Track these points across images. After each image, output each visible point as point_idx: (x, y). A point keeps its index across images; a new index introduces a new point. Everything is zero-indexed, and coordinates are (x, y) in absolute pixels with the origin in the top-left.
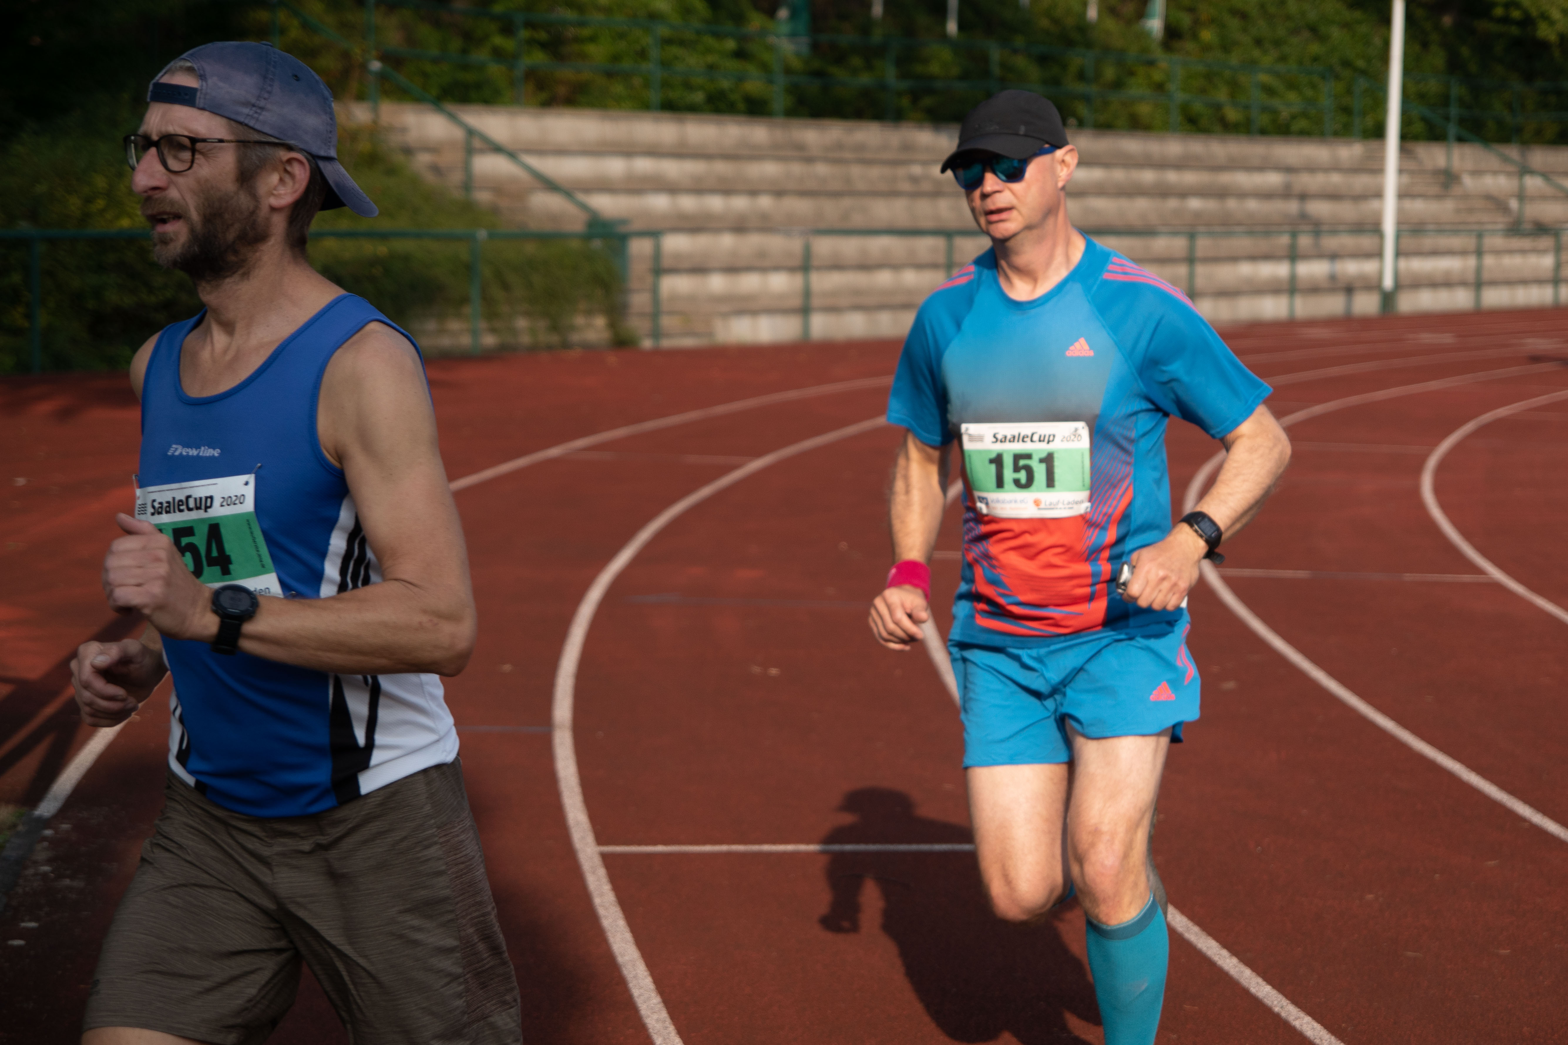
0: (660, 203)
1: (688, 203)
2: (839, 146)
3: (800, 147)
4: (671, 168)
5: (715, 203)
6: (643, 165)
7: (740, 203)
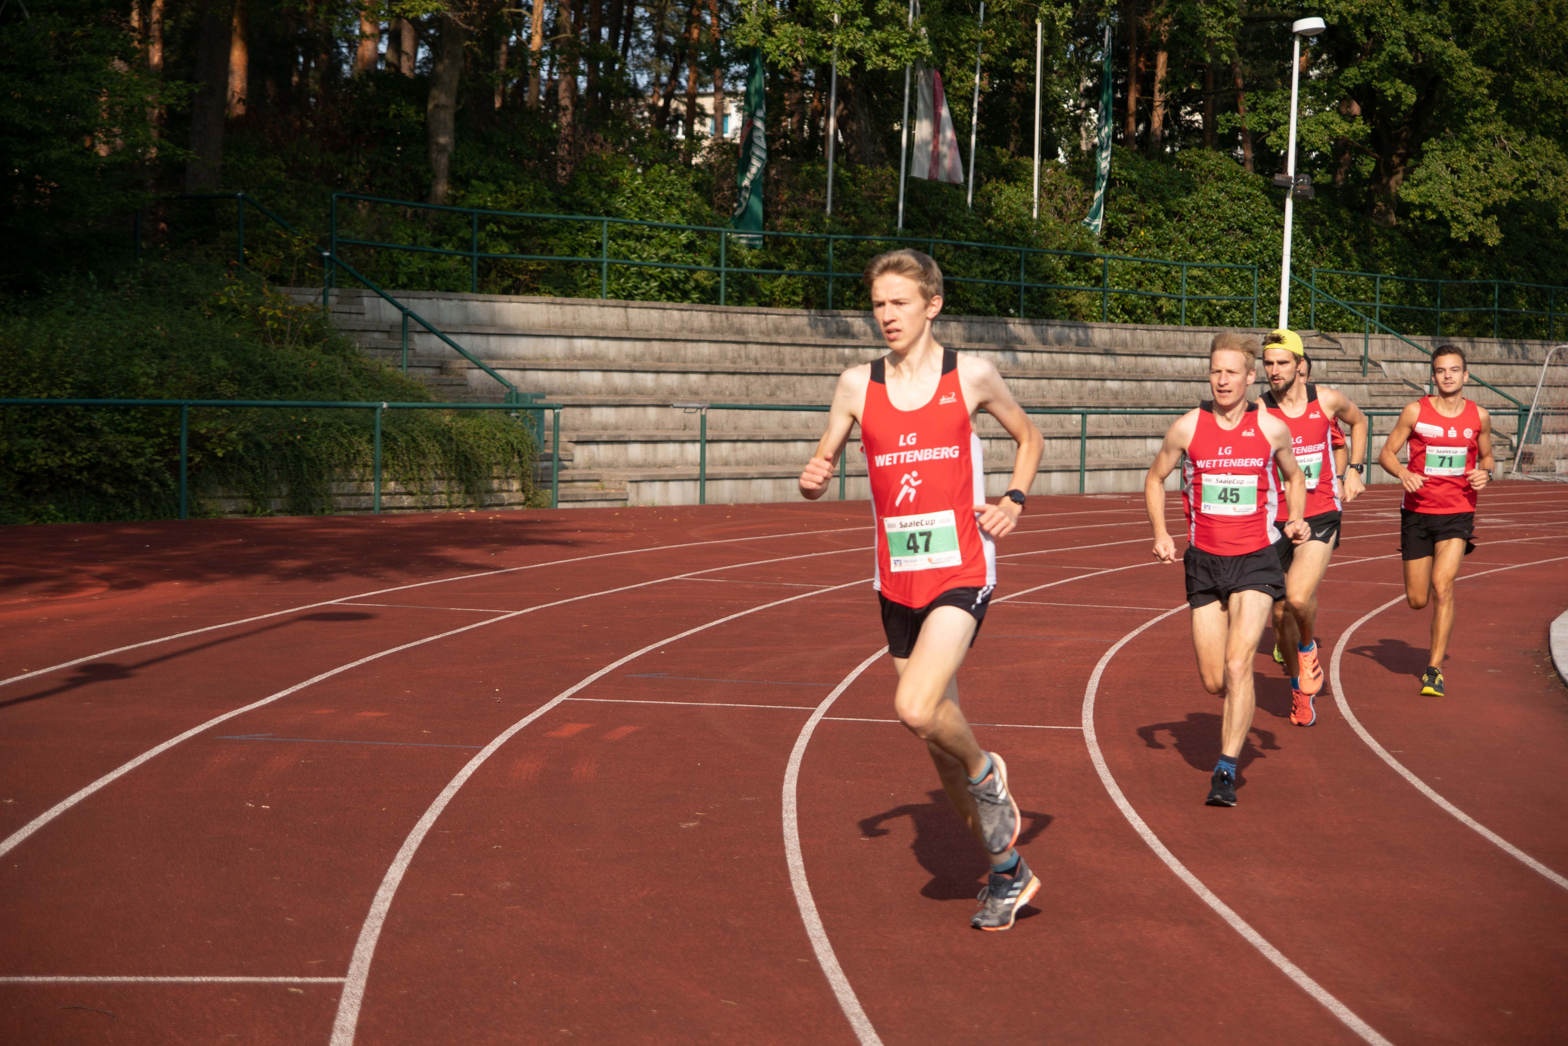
0: (595, 379)
1: (620, 380)
2: (777, 330)
3: (741, 331)
4: (610, 348)
5: (648, 380)
6: (583, 345)
7: (671, 380)
